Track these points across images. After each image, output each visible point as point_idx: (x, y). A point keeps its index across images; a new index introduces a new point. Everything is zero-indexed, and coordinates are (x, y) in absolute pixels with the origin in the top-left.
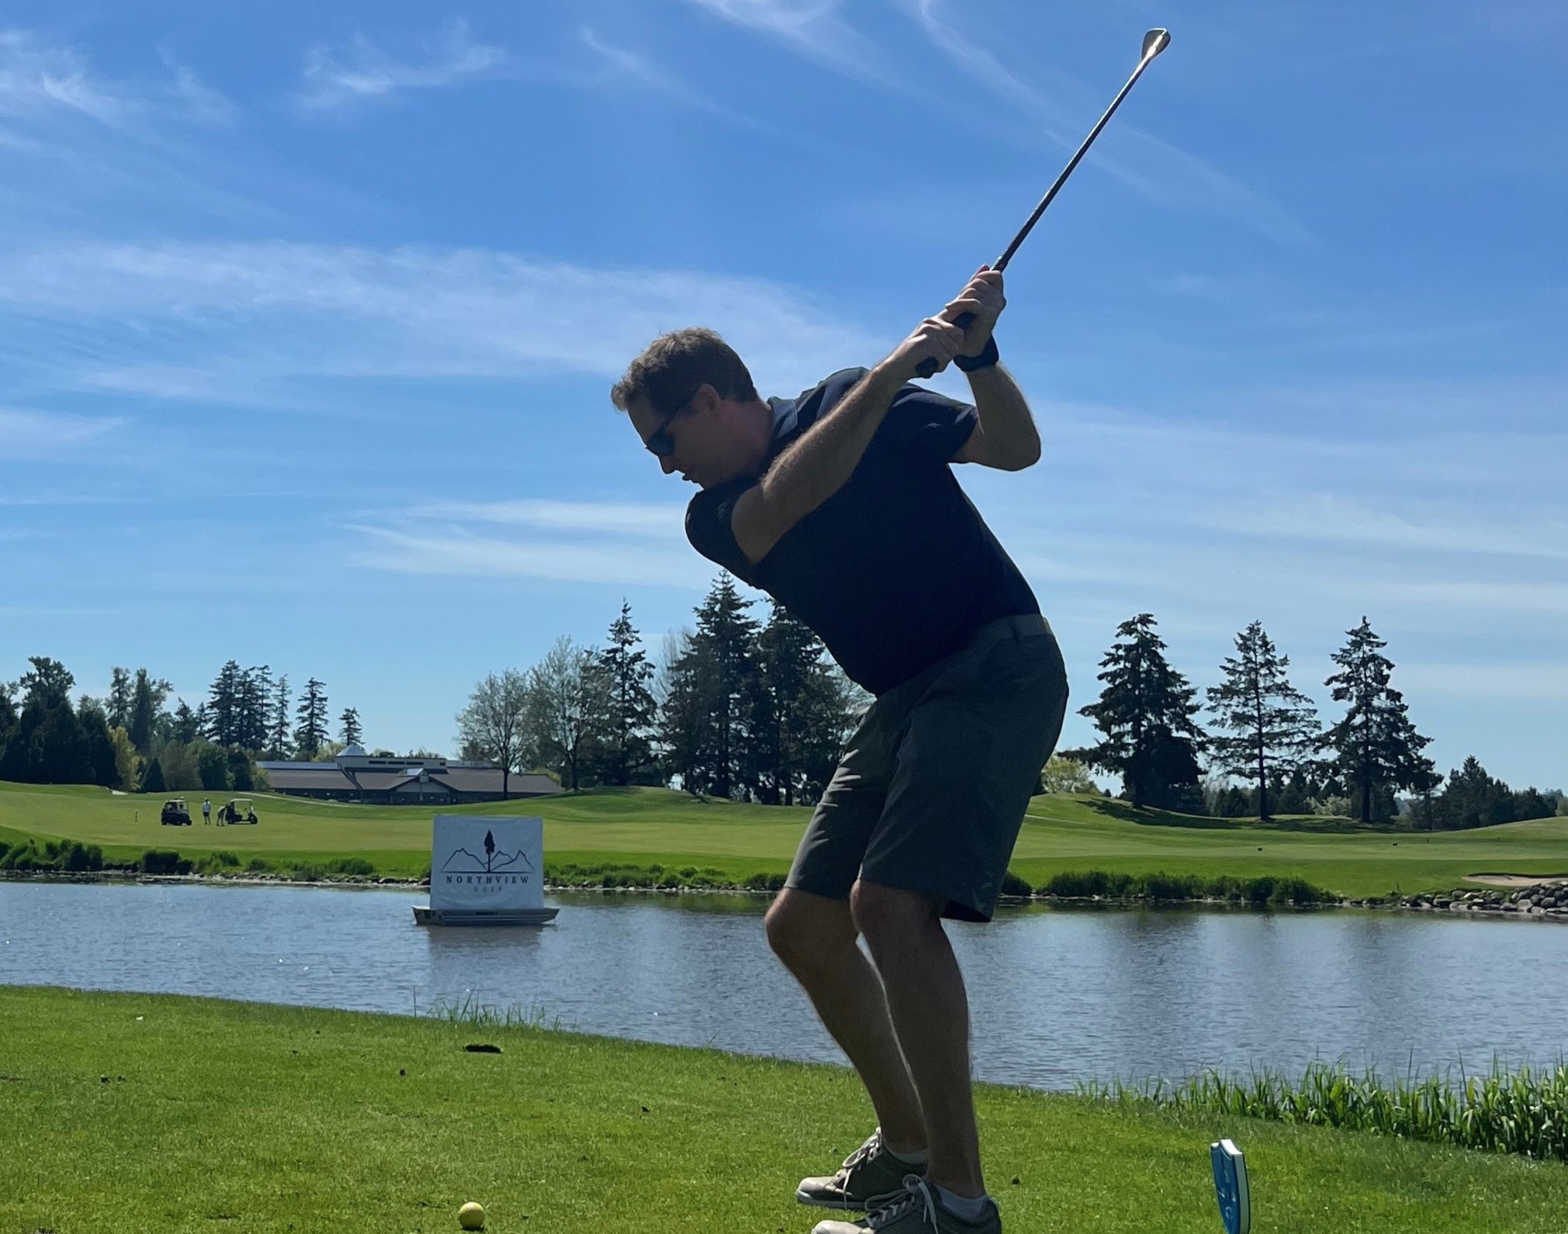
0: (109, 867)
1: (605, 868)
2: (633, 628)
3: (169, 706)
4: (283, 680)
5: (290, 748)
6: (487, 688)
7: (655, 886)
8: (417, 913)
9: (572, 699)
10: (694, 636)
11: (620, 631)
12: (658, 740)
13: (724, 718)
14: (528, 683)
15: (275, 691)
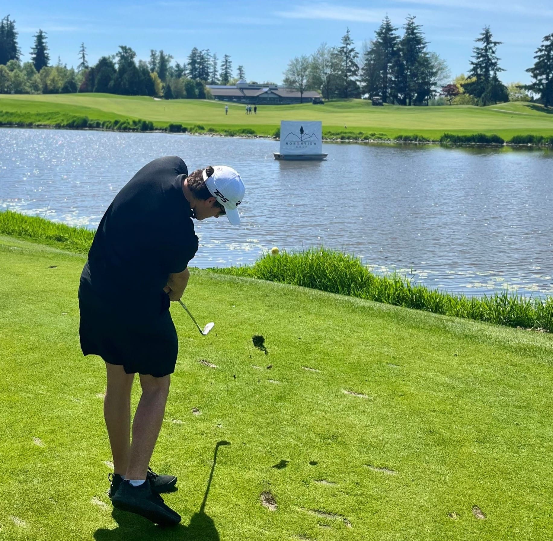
0: (156, 129)
1: (341, 133)
2: (351, 39)
3: (172, 64)
4: (215, 55)
5: (219, 80)
6: (295, 62)
7: (360, 139)
8: (275, 155)
9: (327, 66)
10: (374, 41)
11: (346, 40)
12: (360, 81)
13: (385, 73)
14: (310, 60)
15: (212, 59)
